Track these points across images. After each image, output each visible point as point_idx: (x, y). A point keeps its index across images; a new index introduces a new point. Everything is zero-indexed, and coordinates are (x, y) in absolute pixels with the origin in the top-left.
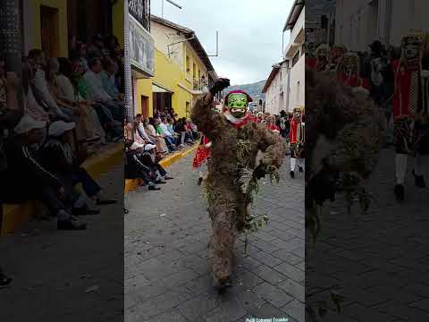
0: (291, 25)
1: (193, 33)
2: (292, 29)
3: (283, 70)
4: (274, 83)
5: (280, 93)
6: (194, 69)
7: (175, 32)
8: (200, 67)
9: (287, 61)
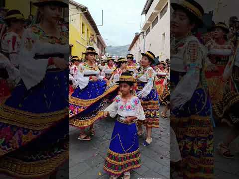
0: (146, 11)
1: (86, 8)
2: (146, 13)
3: (141, 37)
4: (135, 45)
5: (139, 51)
6: (88, 33)
7: (75, 7)
8: (92, 31)
9: (143, 32)
